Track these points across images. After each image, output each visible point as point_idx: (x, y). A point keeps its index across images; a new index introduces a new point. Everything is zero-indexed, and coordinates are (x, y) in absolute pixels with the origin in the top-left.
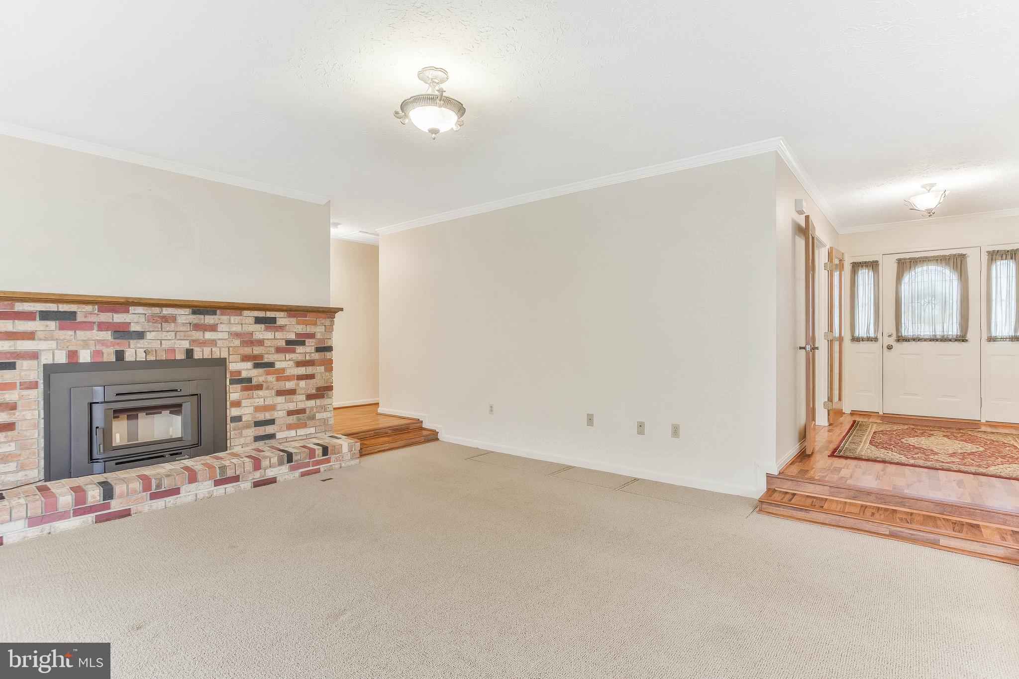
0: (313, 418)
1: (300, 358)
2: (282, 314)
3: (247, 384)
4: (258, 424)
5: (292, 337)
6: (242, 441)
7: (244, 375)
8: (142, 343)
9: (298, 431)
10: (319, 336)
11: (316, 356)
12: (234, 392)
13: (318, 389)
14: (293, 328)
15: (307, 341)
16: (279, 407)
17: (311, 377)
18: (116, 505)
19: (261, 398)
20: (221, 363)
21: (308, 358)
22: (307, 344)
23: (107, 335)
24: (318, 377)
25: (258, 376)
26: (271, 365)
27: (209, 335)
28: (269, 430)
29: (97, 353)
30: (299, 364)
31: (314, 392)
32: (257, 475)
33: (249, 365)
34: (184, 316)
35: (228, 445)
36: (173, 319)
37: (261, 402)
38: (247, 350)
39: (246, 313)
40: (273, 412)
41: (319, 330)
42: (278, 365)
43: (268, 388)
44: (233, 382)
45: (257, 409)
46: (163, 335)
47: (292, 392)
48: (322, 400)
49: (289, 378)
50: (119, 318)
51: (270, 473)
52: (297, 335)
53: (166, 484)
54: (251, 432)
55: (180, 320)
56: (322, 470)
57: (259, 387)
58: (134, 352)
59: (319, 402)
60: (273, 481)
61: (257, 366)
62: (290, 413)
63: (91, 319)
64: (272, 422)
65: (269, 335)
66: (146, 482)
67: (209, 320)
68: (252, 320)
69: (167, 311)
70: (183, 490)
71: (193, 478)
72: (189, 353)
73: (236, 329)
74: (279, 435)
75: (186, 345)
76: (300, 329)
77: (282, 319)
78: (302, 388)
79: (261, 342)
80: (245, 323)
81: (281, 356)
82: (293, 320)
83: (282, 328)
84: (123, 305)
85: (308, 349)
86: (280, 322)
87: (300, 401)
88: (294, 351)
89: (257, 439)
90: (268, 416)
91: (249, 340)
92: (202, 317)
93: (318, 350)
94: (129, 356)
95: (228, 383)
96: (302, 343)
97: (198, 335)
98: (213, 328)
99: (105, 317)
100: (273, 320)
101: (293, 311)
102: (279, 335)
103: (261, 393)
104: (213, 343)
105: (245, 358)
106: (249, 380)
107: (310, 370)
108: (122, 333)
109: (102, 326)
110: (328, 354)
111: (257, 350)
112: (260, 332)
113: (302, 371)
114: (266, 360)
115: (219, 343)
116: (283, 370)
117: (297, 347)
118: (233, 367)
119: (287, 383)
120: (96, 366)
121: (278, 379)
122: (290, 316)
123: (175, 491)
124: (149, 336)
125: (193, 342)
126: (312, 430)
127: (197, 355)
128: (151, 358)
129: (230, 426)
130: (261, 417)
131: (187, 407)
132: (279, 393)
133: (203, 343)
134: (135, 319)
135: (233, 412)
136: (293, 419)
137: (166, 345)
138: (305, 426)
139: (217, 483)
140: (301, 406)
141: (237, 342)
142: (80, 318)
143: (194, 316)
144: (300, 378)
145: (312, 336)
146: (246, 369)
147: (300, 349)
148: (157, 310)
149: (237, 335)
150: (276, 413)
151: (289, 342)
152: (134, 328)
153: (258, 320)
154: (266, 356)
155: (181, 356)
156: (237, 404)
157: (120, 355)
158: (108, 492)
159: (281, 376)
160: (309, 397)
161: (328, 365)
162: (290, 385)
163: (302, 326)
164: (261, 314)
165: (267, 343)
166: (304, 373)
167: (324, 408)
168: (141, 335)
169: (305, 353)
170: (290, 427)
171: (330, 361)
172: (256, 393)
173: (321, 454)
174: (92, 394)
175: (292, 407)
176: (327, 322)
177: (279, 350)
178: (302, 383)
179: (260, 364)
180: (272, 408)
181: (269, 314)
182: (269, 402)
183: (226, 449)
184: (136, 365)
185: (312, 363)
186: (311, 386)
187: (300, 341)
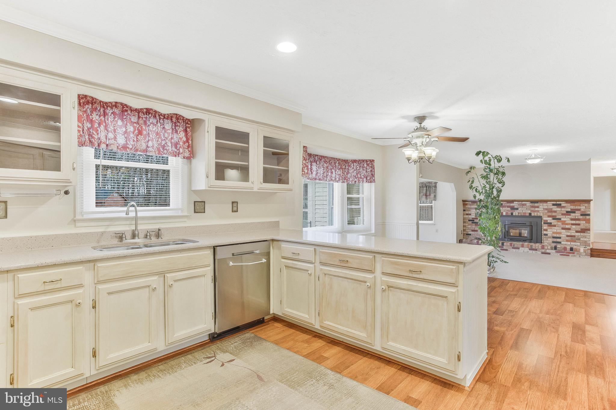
0: (579, 239)
1: (573, 217)
2: (563, 202)
3: (550, 224)
4: (554, 237)
5: (569, 210)
6: (548, 242)
7: (549, 221)
8: (517, 211)
9: (571, 243)
10: (582, 210)
11: (581, 217)
12: (545, 227)
13: (582, 229)
14: (569, 207)
15: (576, 212)
16: (563, 233)
17: (579, 224)
18: (505, 248)
19: (555, 229)
20: (540, 217)
21: (576, 218)
22: (576, 213)
23: (509, 209)
24: (582, 225)
25: (554, 222)
26: (560, 219)
27: (536, 209)
28: (558, 240)
29: (506, 213)
30: (572, 219)
31: (579, 230)
32: (543, 251)
33: (551, 218)
34: (528, 204)
35: (542, 242)
36: (525, 205)
37: (555, 231)
38: (550, 214)
39: (548, 202)
40: (560, 235)
41: (582, 208)
42: (562, 219)
43: (558, 227)
44: (544, 223)
45: (554, 233)
46: (523, 209)
47: (569, 229)
48: (584, 233)
49: (567, 224)
50: (512, 205)
51: (548, 251)
52: (571, 209)
53: (516, 246)
54: (551, 240)
55: (527, 205)
56: (570, 255)
57: (555, 226)
58: (515, 213)
59: (582, 234)
60: (549, 254)
61: (554, 219)
62: (568, 236)
63: (506, 205)
64: (560, 238)
65: (559, 209)
66: (511, 245)
67: (536, 205)
68: (552, 205)
69: (523, 203)
70: (520, 248)
71: (523, 246)
72: (530, 214)
73: (546, 207)
74: (562, 243)
75: (529, 212)
76: (572, 207)
77: (563, 204)
79: (555, 212)
80: (549, 205)
81: (564, 216)
82: (569, 205)
83: (564, 207)
84: (512, 201)
85: (577, 215)
86: (563, 205)
87: (572, 233)
88: (570, 215)
89: (553, 242)
90: (558, 236)
91: (550, 211)
92: (534, 204)
93: (582, 215)
94: (514, 214)
95: (543, 223)
96: (575, 212)
97: (533, 209)
98: (538, 207)
99: (508, 204)
100: (560, 204)
101: (567, 201)
102: (563, 209)
103: (555, 228)
104: (538, 211)
105: (549, 216)
106: (551, 223)
107: (577, 222)
108: (513, 208)
109: (508, 207)
110: (587, 217)
111: (554, 214)
112: (555, 208)
113: (574, 222)
114: (557, 217)
115: (540, 211)
116: (565, 221)
118: (544, 219)
119: (566, 226)
120: (507, 216)
121: (562, 224)
122: (567, 203)
123: (519, 248)
124: (519, 209)
125: (531, 211)
126: (579, 244)
127: (533, 214)
128: (520, 215)
129: (543, 237)
130: (555, 235)
131: (528, 229)
132: (563, 229)
133: (534, 211)
134: (515, 205)
135: (545, 232)
136: (568, 238)
137: (524, 211)
138: (575, 242)
139: (530, 249)
140: (573, 234)
141: (546, 211)
142: (503, 205)
143: (531, 204)
144: (573, 224)
145: (579, 210)
146: (550, 220)
147: (573, 214)
148: (521, 202)
149: (546, 209)
150: (561, 235)
151: (567, 212)
152: (516, 207)
153: (553, 205)
154: (557, 216)
155: (528, 215)
156: (546, 230)
157: (512, 214)
158: (503, 244)
159: (564, 223)
160: (577, 232)
161: (588, 221)
162: (567, 226)
164: (554, 203)
165: (558, 212)
166: (575, 223)
167: (585, 237)
168: (517, 209)
169: (575, 216)
170: (567, 241)
171: (589, 219)
172: (553, 228)
173: (569, 250)
174: (506, 223)
175: (569, 234)
176: (586, 205)
177: (563, 214)
178: (574, 227)
179: (554, 218)
180: (560, 233)
181: (558, 203)
182: (558, 231)
183: (542, 243)
184: (516, 216)
185: (578, 220)
186: (578, 228)
187: (573, 211)
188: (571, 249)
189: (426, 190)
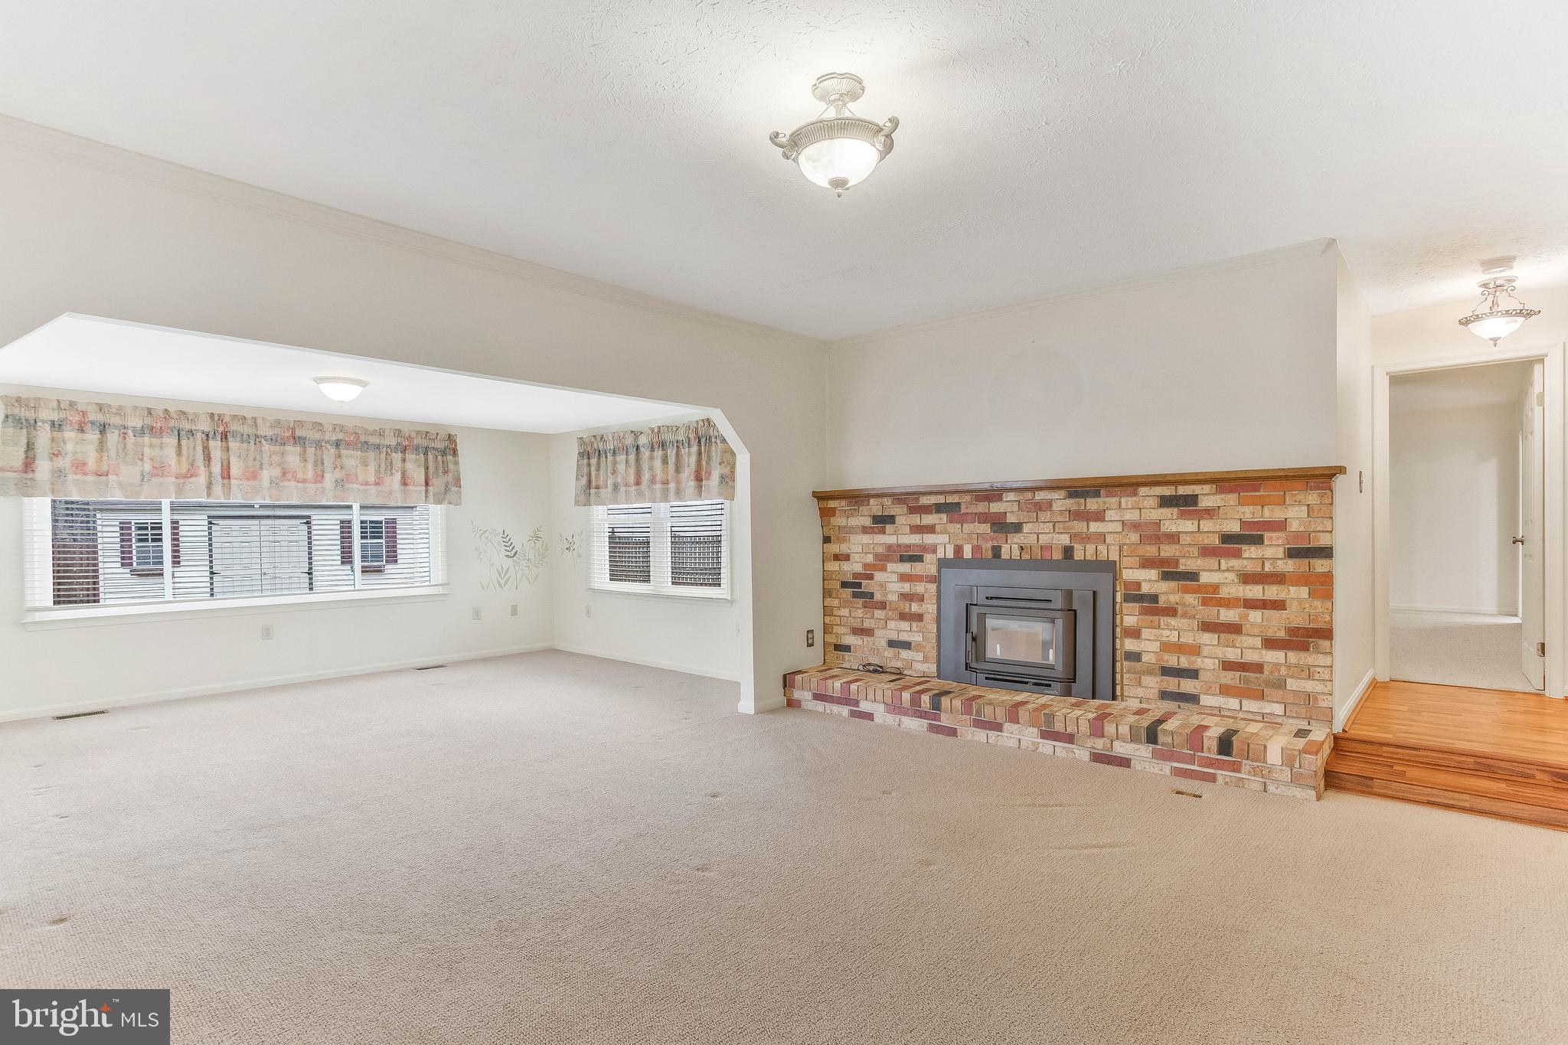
0: (1281, 685)
1: (1250, 567)
2: (1206, 488)
3: (1150, 604)
4: (1166, 671)
5: (1235, 527)
6: (1140, 692)
7: (1145, 589)
8: (1017, 538)
9: (1245, 702)
10: (1294, 526)
11: (1289, 566)
12: (1130, 618)
13: (1293, 631)
14: (1234, 514)
15: (1267, 535)
16: (1205, 651)
17: (1279, 605)
18: (945, 720)
19: (1172, 630)
20: (1110, 567)
21: (1268, 568)
22: (1266, 542)
23: (985, 528)
24: (1293, 608)
25: (1168, 592)
26: (1193, 576)
27: (1095, 527)
28: (1188, 686)
29: (976, 549)
30: (1247, 578)
31: (1282, 634)
32: (1099, 744)
33: (1153, 574)
34: (1060, 502)
35: (1118, 693)
36: (1049, 504)
37: (1173, 637)
38: (1150, 550)
39: (1143, 491)
40: (1193, 658)
41: (1295, 514)
42: (1205, 578)
43: (1185, 615)
44: (1128, 598)
45: (1166, 647)
46: (1038, 528)
47: (1235, 629)
48: (1303, 654)
49: (1227, 603)
50: (996, 507)
51: (1121, 749)
52: (1244, 524)
53: (986, 711)
54: (1153, 684)
55: (1057, 506)
56: (1220, 780)
57: (1171, 612)
58: (1010, 548)
59: (1293, 657)
60: (1124, 762)
61: (1166, 576)
62: (1228, 666)
63: (973, 509)
64: (1193, 674)
65: (1189, 526)
67: (1092, 504)
68: (1153, 502)
69: (1040, 496)
70: (1007, 726)
71: (1019, 715)
72: (1068, 551)
73: (1131, 516)
74: (1206, 700)
75: (1065, 540)
76: (1248, 513)
77: (1208, 499)
78: (1253, 625)
79: (1173, 538)
80: (1145, 507)
81: (1212, 562)
82: (1232, 498)
83: (1210, 513)
84: (993, 494)
85: (1269, 552)
86: (1205, 502)
87: (1248, 648)
88: (1237, 555)
89: (1165, 695)
90: (1184, 662)
91: (1153, 534)
92: (1082, 501)
93: (1292, 553)
94: (1005, 553)
95: (1119, 599)
96: (1258, 540)
97: (1079, 526)
98: (1099, 516)
99: (981, 507)
100: (1193, 500)
101: (1224, 482)
102: (1207, 525)
103: (1173, 622)
104: (1102, 537)
105: (1147, 563)
106: (1154, 598)
107: (1273, 592)
108: (1002, 526)
109: (981, 518)
110: (1320, 565)
111: (1168, 551)
112: (1172, 521)
113: (1255, 592)
114: (1182, 568)
115: (1109, 539)
116: (1216, 588)
117: (1244, 547)
118: (1129, 575)
119: (1222, 611)
120: (977, 563)
121: (1205, 602)
122: (1221, 490)
123: (998, 727)
124: (1026, 528)
125: (1074, 536)
126: (1278, 709)
127: (1078, 555)
128: (1026, 557)
129: (1122, 665)
130: (1172, 661)
131: (1060, 625)
132: (1207, 627)
133: (1086, 538)
134: (1008, 508)
135: (1130, 645)
136: (1230, 678)
137: (1044, 540)
138: (1261, 696)
139: (1044, 734)
140: (1251, 657)
141: (1134, 537)
142: (964, 510)
143: (1071, 501)
144: (1251, 604)
145: (1280, 526)
146: (1149, 580)
147: (1250, 551)
148: (1029, 495)
149: (1136, 526)
150: (1199, 660)
151: (1227, 538)
152: (1011, 519)
153: (1165, 502)
154: (1182, 561)
155: (1058, 555)
156: (1135, 633)
157: (996, 552)
159: (1211, 596)
160: (1270, 644)
161: (1323, 587)
162: (1228, 615)
163: (1251, 508)
164: (1167, 491)
165: (1185, 539)
166: (1260, 596)
167: (1309, 673)
168: (1017, 528)
169: (1263, 560)
170: (1225, 691)
171: (1328, 578)
172: (1164, 620)
175: (1232, 655)
176: (1313, 497)
177: (1207, 552)
178: (1255, 616)
179: (1171, 573)
180: (1195, 650)
181: (1183, 490)
182: (1188, 639)
183: (1114, 698)
184: (1012, 565)
185: (1278, 578)
186: (1276, 623)
187: (1251, 535)
188: (1225, 744)
189: (700, 453)
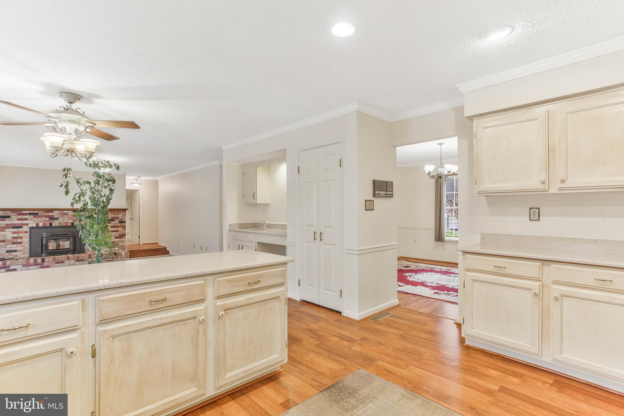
0: (118, 244)
1: (113, 225)
8: (57, 221)
10: (120, 218)
11: (119, 224)
13: (120, 235)
14: (110, 216)
17: (117, 231)
18: (45, 264)
21: (116, 225)
23: (47, 219)
24: (120, 231)
29: (44, 224)
30: (112, 227)
31: (118, 236)
32: (90, 260)
34: (71, 213)
36: (67, 214)
41: (120, 216)
46: (64, 218)
48: (122, 239)
50: (50, 214)
52: (111, 218)
53: (60, 260)
55: (69, 214)
58: (55, 223)
59: (120, 239)
63: (43, 214)
66: (54, 259)
69: (65, 212)
70: (65, 262)
71: (68, 259)
72: (73, 224)
75: (72, 221)
76: (113, 216)
78: (113, 235)
84: (52, 210)
85: (116, 222)
93: (120, 222)
94: (54, 225)
96: (114, 220)
97: (75, 218)
99: (46, 214)
107: (116, 229)
108: (52, 218)
109: (46, 216)
110: (124, 224)
113: (113, 229)
117: (111, 222)
120: (44, 227)
124: (60, 219)
125: (74, 220)
126: (117, 248)
127: (75, 224)
128: (60, 225)
131: (71, 239)
133: (77, 221)
134: (55, 214)
137: (65, 221)
139: (76, 261)
142: (39, 214)
143: (74, 213)
144: (113, 231)
145: (118, 218)
147: (113, 222)
148: (62, 211)
152: (55, 217)
155: (70, 225)
157: (51, 224)
158: (43, 260)
160: (116, 238)
161: (124, 227)
163: (113, 215)
167: (122, 242)
168: (57, 219)
169: (115, 224)
171: (125, 226)
174: (43, 235)
176: (123, 213)
178: (114, 233)
184: (56, 227)
185: (117, 227)
186: (117, 234)
187: (113, 220)
